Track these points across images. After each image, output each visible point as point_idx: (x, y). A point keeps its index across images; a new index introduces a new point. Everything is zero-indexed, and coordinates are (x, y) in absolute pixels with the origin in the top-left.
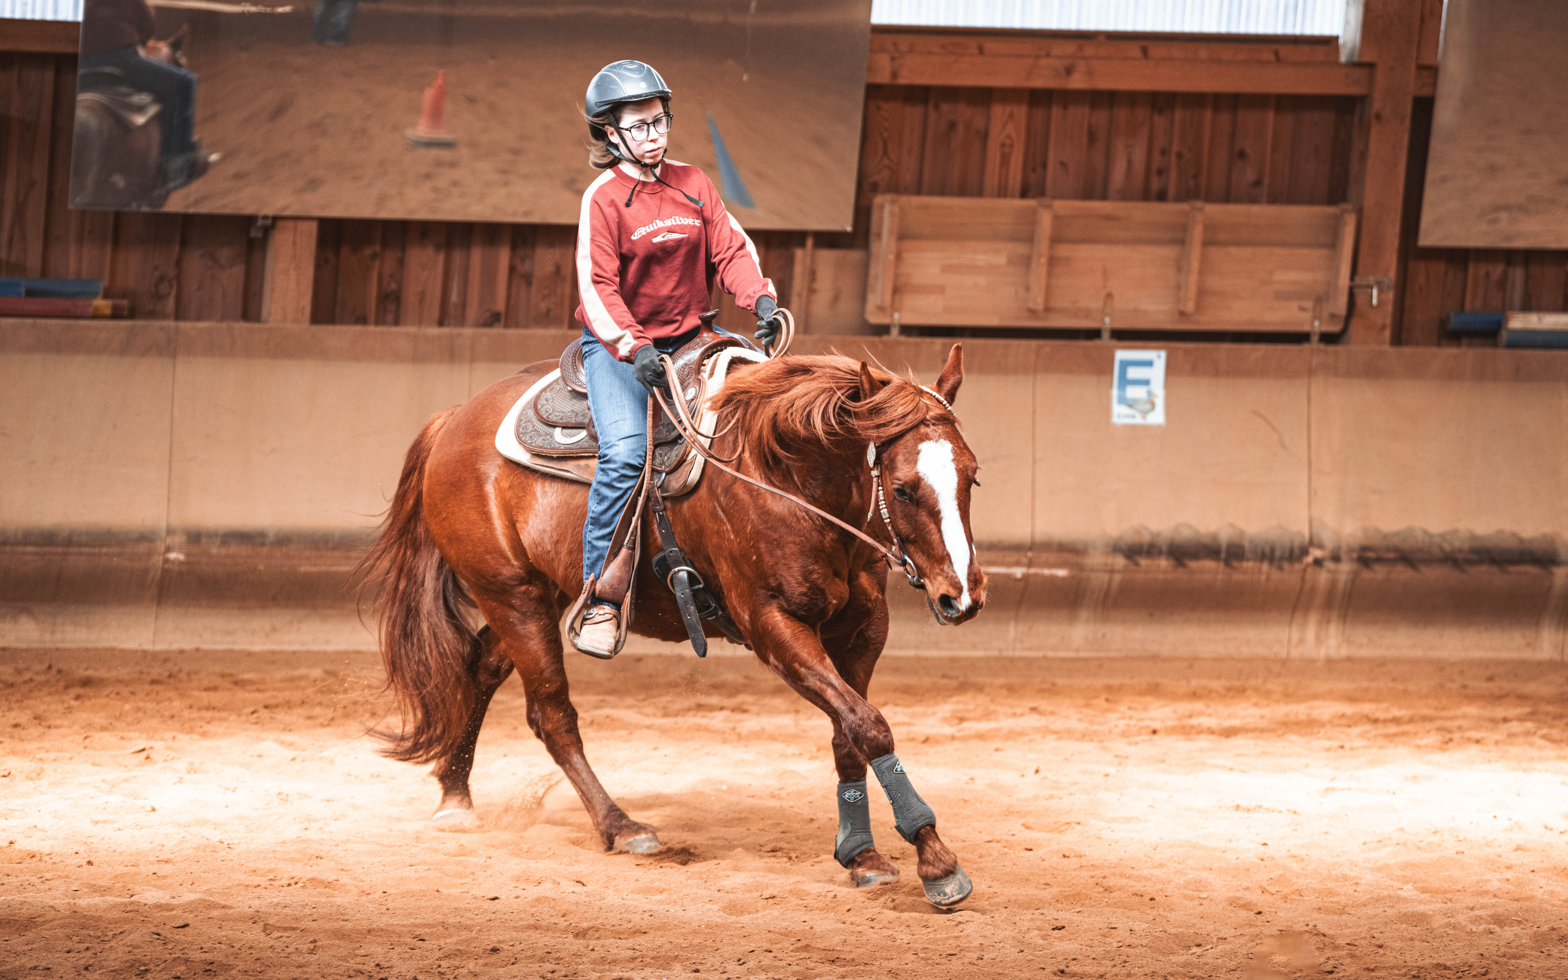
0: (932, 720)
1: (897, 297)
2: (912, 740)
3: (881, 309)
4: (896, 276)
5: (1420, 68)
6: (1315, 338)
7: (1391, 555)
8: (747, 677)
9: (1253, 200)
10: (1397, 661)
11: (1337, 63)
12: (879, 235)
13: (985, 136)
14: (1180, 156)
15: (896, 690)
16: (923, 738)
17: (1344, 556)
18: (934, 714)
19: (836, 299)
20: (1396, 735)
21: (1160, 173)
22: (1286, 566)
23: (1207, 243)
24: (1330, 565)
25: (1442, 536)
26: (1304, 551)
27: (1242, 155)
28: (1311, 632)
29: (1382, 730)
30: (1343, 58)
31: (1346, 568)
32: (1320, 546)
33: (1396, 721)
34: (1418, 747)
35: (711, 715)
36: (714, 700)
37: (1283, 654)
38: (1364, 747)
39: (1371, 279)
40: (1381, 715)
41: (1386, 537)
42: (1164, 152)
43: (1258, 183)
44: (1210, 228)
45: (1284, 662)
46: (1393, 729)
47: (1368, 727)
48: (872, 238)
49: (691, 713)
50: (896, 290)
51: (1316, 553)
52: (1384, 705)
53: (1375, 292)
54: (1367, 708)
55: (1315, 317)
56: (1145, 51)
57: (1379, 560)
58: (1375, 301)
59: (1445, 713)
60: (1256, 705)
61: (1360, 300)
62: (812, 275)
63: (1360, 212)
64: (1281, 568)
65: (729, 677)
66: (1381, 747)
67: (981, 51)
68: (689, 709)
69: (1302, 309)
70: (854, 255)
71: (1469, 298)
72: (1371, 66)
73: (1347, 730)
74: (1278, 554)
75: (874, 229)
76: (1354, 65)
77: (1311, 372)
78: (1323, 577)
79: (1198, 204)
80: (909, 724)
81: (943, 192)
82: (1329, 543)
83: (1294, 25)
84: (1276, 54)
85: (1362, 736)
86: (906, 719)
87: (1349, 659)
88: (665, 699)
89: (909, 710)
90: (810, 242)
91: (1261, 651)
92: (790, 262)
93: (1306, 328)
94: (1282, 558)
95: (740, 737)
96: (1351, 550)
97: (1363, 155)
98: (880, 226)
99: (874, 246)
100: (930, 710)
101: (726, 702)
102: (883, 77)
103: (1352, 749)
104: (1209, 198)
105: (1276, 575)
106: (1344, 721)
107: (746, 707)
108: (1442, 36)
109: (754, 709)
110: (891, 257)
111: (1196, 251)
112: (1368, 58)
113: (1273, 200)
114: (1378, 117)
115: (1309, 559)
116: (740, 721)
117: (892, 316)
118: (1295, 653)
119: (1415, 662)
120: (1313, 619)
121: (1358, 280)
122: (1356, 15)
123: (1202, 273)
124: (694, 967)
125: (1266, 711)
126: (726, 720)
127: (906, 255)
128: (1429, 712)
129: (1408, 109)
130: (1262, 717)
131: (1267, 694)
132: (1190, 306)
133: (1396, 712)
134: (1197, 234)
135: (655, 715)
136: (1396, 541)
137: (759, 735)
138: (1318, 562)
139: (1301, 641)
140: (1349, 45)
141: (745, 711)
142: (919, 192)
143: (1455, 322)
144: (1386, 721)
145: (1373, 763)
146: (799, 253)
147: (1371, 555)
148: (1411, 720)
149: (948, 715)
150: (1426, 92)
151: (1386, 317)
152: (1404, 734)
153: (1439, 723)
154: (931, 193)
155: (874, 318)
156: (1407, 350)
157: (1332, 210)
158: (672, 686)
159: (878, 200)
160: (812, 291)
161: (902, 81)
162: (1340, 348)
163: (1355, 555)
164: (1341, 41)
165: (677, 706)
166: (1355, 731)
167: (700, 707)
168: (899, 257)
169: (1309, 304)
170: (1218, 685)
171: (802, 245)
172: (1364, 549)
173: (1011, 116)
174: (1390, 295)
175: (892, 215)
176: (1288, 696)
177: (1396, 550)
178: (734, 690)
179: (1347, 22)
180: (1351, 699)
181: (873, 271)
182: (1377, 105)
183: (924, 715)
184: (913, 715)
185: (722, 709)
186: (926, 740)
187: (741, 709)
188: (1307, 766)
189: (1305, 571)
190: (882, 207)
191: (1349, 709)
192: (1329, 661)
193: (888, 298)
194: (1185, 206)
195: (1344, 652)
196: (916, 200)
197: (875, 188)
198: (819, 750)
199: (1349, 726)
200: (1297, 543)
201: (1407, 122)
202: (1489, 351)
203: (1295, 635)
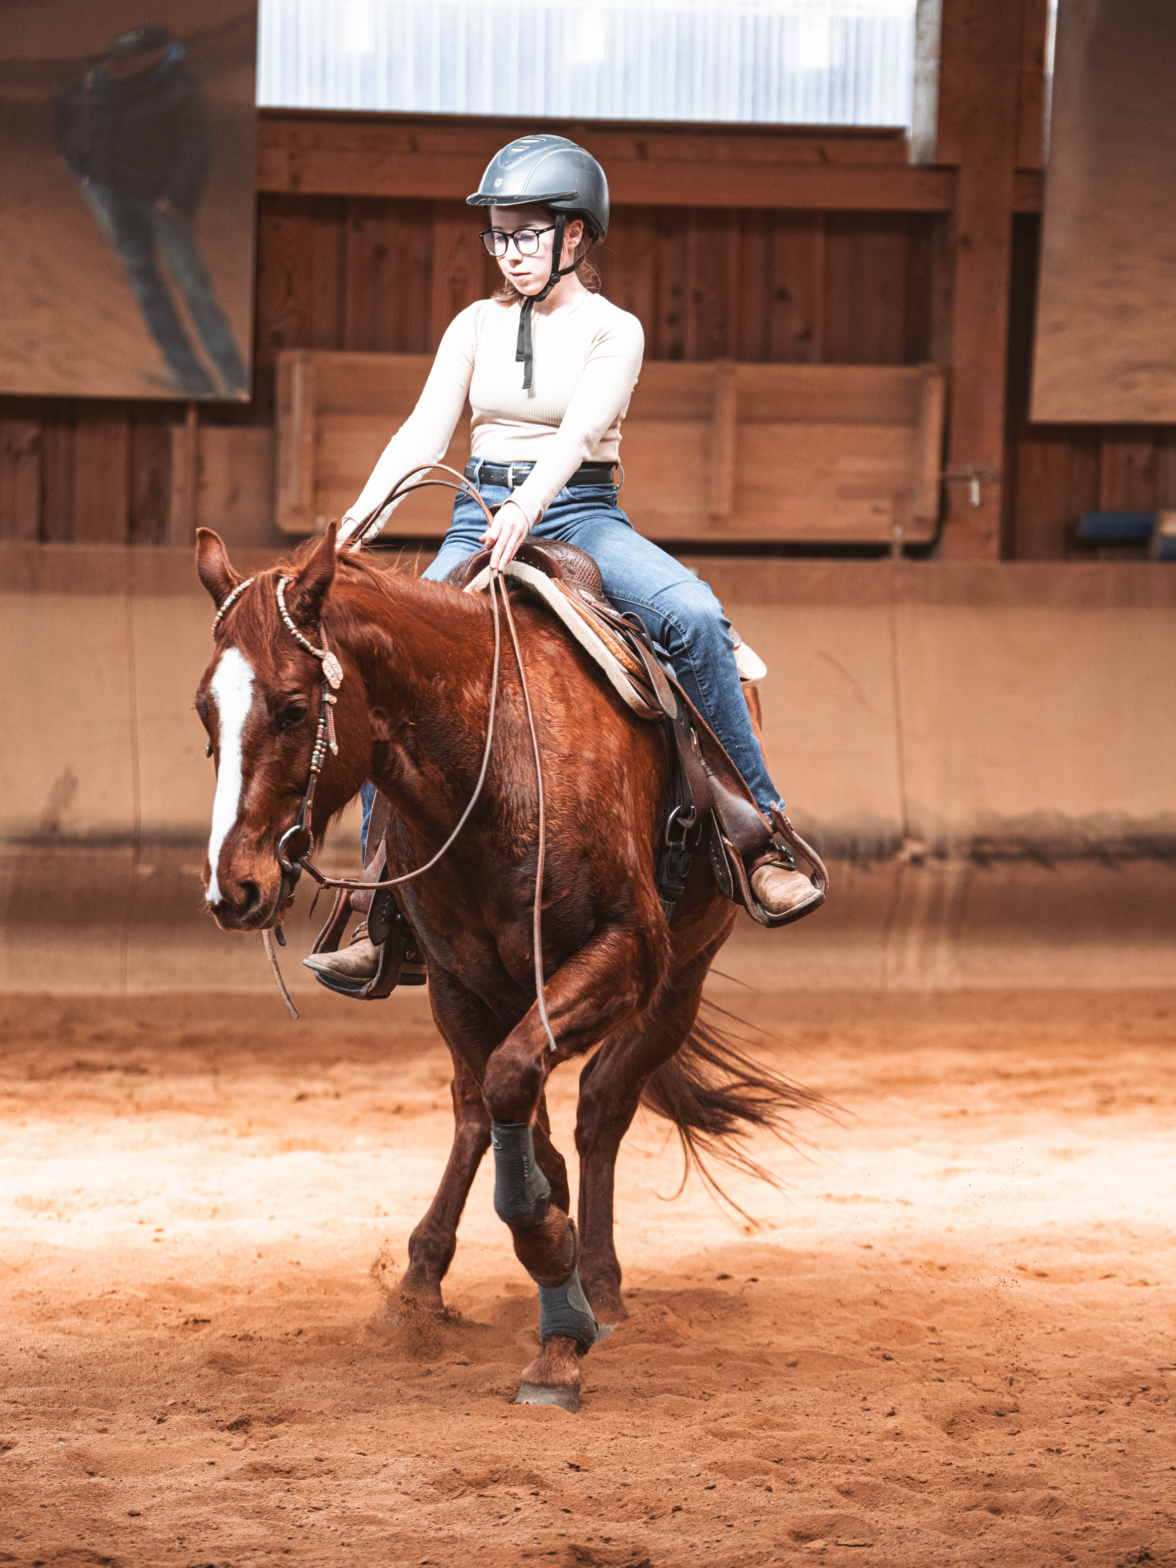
0: (404, 1082)
1: (321, 495)
2: (380, 1109)
3: (297, 511)
4: (317, 465)
5: (1020, 172)
6: (896, 551)
7: (1015, 849)
8: (142, 1025)
9: (802, 359)
10: (1031, 994)
11: (903, 166)
12: (288, 407)
13: (427, 267)
14: (698, 297)
15: (350, 1041)
16: (393, 1107)
17: (952, 851)
18: (406, 1073)
19: (233, 497)
20: (1036, 1094)
21: (673, 320)
22: (874, 865)
23: (743, 419)
24: (932, 863)
25: (1085, 822)
26: (897, 845)
27: (783, 295)
28: (912, 956)
29: (1016, 1087)
30: (913, 158)
31: (955, 867)
32: (919, 838)
33: (1034, 1075)
34: (1067, 1110)
35: (96, 1077)
36: (97, 1056)
37: (876, 984)
38: (996, 1112)
39: (969, 469)
40: (1013, 1068)
41: (1007, 824)
42: (676, 291)
43: (806, 335)
44: (745, 397)
45: (879, 998)
46: (1030, 1086)
47: (997, 1084)
48: (280, 411)
49: (69, 1075)
50: (318, 485)
51: (913, 848)
52: (1017, 1054)
53: (975, 487)
54: (995, 1059)
55: (896, 522)
56: (641, 149)
57: (1000, 856)
58: (975, 499)
59: (1100, 1064)
60: (844, 1056)
61: (955, 498)
62: (198, 464)
63: (948, 375)
64: (866, 869)
65: (118, 1025)
66: (1016, 1112)
67: (414, 147)
68: (65, 1070)
69: (877, 511)
70: (255, 436)
71: (1105, 494)
72: (951, 170)
73: (970, 1089)
74: (862, 849)
75: (281, 399)
76: (929, 168)
77: (894, 598)
78: (924, 880)
79: (728, 365)
80: (373, 1088)
81: (374, 347)
82: (931, 832)
83: (844, 111)
84: (822, 152)
85: (991, 1096)
86: (367, 1081)
87: (966, 992)
88: (31, 1055)
89: (371, 1069)
90: (191, 417)
91: (845, 982)
92: (165, 445)
93: (883, 537)
94: (868, 856)
95: (139, 1108)
96: (960, 843)
97: (949, 295)
98: (289, 395)
99: (283, 423)
100: (400, 1068)
101: (116, 1060)
102: (280, 184)
103: (978, 1115)
104: (742, 357)
105: (860, 878)
106: (965, 1076)
107: (143, 1065)
108: (1047, 128)
109: (155, 1069)
110: (309, 438)
111: (727, 429)
112: (949, 159)
113: (829, 358)
114: (966, 241)
115: (904, 856)
116: (137, 1085)
117: (313, 522)
118: (893, 984)
119: (1054, 995)
120: (914, 937)
121: (953, 470)
122: (928, 97)
123: (738, 461)
124: (101, 1426)
125: (857, 1065)
126: (120, 1084)
127: (328, 436)
128: (1079, 1062)
129: (1004, 229)
130: (854, 1072)
131: (857, 1042)
132: (724, 507)
133: (1033, 1063)
134: (728, 406)
135: (18, 1078)
136: (1021, 830)
137: (166, 1105)
138: (917, 860)
139: (900, 968)
140: (921, 140)
141: (142, 1071)
142: (340, 345)
143: (1087, 526)
144: (1021, 1076)
145: (1007, 1133)
146: (178, 433)
147: (987, 849)
148: (1055, 1074)
149: (426, 1074)
150: (1027, 206)
151: (992, 521)
152: (1046, 1093)
153: (1092, 1078)
154: (359, 347)
155: (289, 525)
156: (1022, 567)
157: (909, 372)
158: (40, 1036)
159: (285, 357)
160: (199, 486)
161: (307, 188)
162: (930, 565)
163: (966, 850)
164: (910, 134)
165: (46, 1066)
166: (980, 1090)
167: (81, 1067)
168: (318, 438)
169: (885, 504)
170: (791, 1030)
171: (181, 419)
172: (979, 840)
173: (462, 240)
174: (995, 491)
175: (305, 378)
176: (887, 1044)
177: (1021, 841)
178: (126, 1044)
179: (915, 107)
180: (972, 1046)
181: (283, 458)
182: (963, 223)
183: (392, 1075)
184: (378, 1076)
185: (111, 1068)
186: (398, 1110)
187: (136, 1069)
188: (918, 1138)
189: (899, 872)
190: (289, 368)
191: (969, 1060)
192: (940, 996)
193: (307, 496)
194: (708, 368)
195: (959, 981)
196: (338, 358)
197: (279, 341)
198: (250, 1124)
199: (971, 1083)
200: (888, 833)
201: (1006, 250)
202: (1137, 567)
203: (891, 959)
